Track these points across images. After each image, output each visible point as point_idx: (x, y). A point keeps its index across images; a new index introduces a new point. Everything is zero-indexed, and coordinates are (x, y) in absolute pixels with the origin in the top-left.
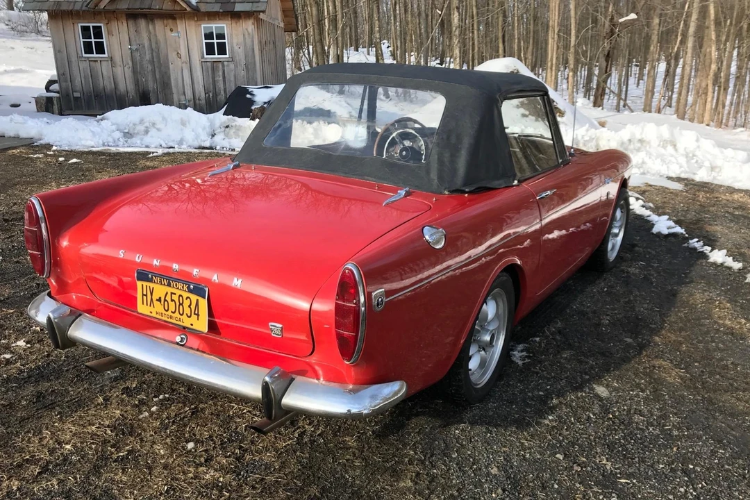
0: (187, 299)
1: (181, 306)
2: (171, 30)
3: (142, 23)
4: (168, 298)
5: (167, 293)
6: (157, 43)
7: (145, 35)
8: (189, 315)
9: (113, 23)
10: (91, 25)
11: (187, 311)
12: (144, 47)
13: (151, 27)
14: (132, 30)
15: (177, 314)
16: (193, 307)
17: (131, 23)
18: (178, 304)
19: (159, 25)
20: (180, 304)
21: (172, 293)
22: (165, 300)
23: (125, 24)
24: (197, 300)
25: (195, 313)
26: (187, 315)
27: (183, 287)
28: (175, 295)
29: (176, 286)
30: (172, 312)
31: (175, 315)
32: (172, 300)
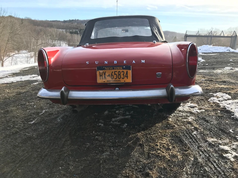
0: (122, 72)
1: (119, 76)
4: (113, 74)
5: (113, 72)
8: (123, 78)
11: (122, 76)
15: (118, 79)
16: (125, 75)
18: (118, 75)
20: (119, 75)
21: (115, 72)
22: (112, 75)
24: (127, 71)
25: (126, 77)
26: (122, 78)
27: (120, 68)
28: (117, 72)
29: (117, 68)
30: (115, 79)
31: (116, 80)
32: (115, 74)
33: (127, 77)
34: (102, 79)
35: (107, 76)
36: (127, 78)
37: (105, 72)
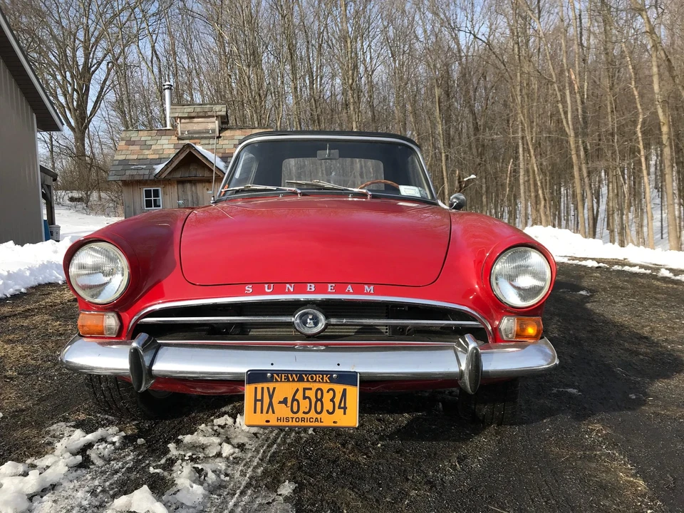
2: (208, 190)
3: (188, 186)
6: (197, 198)
7: (189, 193)
9: (167, 187)
10: (152, 189)
12: (188, 201)
13: (193, 188)
14: (180, 190)
17: (180, 186)
19: (200, 187)
23: (176, 187)
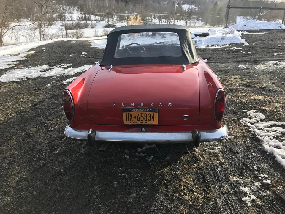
0: (148, 114)
1: (146, 118)
4: (140, 116)
5: (139, 114)
11: (149, 118)
15: (144, 121)
16: (151, 117)
18: (144, 117)
20: (145, 117)
21: (141, 114)
22: (138, 117)
24: (154, 114)
25: (152, 119)
26: (149, 120)
27: (147, 111)
28: (143, 114)
29: (143, 110)
30: (141, 120)
31: (143, 121)
32: (141, 116)
33: (154, 119)
34: (129, 120)
35: (134, 118)
36: (154, 121)
37: (132, 114)
